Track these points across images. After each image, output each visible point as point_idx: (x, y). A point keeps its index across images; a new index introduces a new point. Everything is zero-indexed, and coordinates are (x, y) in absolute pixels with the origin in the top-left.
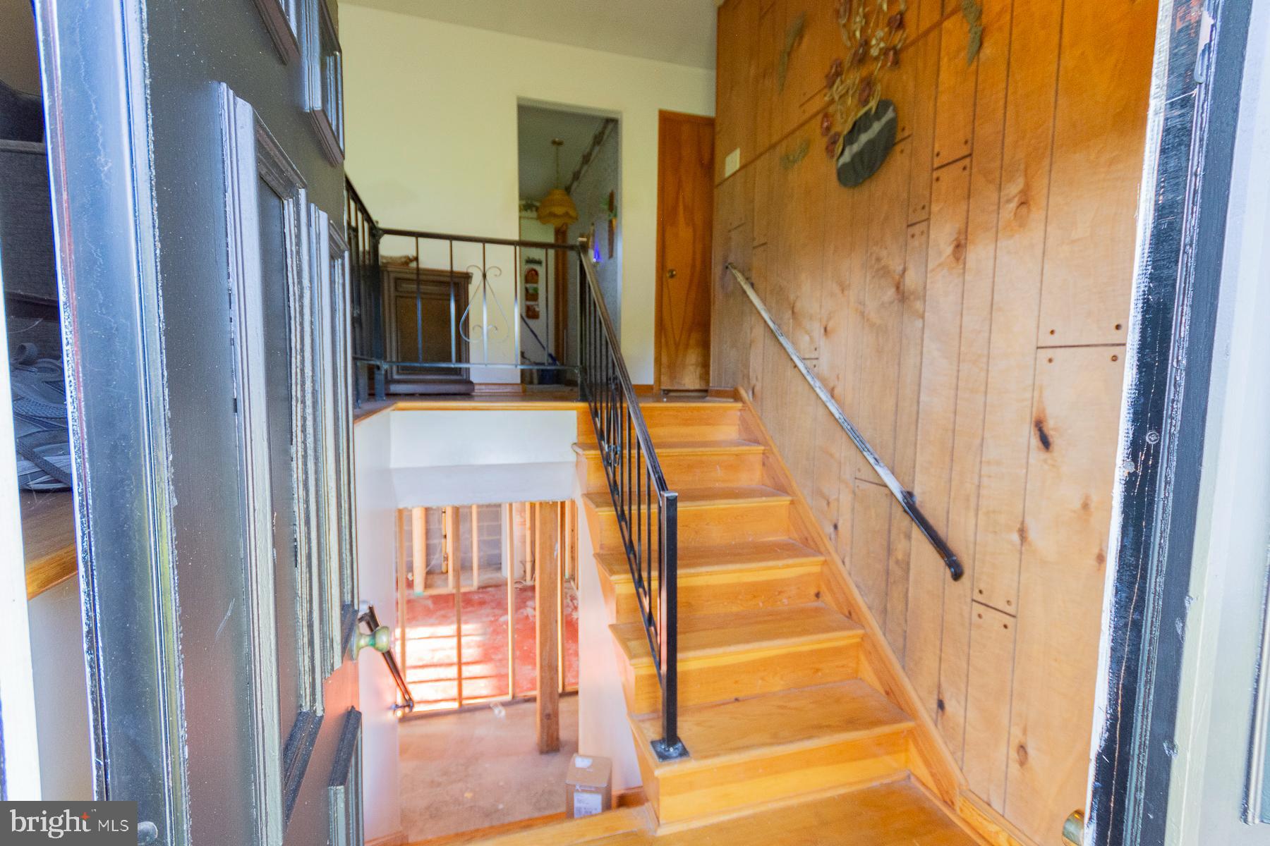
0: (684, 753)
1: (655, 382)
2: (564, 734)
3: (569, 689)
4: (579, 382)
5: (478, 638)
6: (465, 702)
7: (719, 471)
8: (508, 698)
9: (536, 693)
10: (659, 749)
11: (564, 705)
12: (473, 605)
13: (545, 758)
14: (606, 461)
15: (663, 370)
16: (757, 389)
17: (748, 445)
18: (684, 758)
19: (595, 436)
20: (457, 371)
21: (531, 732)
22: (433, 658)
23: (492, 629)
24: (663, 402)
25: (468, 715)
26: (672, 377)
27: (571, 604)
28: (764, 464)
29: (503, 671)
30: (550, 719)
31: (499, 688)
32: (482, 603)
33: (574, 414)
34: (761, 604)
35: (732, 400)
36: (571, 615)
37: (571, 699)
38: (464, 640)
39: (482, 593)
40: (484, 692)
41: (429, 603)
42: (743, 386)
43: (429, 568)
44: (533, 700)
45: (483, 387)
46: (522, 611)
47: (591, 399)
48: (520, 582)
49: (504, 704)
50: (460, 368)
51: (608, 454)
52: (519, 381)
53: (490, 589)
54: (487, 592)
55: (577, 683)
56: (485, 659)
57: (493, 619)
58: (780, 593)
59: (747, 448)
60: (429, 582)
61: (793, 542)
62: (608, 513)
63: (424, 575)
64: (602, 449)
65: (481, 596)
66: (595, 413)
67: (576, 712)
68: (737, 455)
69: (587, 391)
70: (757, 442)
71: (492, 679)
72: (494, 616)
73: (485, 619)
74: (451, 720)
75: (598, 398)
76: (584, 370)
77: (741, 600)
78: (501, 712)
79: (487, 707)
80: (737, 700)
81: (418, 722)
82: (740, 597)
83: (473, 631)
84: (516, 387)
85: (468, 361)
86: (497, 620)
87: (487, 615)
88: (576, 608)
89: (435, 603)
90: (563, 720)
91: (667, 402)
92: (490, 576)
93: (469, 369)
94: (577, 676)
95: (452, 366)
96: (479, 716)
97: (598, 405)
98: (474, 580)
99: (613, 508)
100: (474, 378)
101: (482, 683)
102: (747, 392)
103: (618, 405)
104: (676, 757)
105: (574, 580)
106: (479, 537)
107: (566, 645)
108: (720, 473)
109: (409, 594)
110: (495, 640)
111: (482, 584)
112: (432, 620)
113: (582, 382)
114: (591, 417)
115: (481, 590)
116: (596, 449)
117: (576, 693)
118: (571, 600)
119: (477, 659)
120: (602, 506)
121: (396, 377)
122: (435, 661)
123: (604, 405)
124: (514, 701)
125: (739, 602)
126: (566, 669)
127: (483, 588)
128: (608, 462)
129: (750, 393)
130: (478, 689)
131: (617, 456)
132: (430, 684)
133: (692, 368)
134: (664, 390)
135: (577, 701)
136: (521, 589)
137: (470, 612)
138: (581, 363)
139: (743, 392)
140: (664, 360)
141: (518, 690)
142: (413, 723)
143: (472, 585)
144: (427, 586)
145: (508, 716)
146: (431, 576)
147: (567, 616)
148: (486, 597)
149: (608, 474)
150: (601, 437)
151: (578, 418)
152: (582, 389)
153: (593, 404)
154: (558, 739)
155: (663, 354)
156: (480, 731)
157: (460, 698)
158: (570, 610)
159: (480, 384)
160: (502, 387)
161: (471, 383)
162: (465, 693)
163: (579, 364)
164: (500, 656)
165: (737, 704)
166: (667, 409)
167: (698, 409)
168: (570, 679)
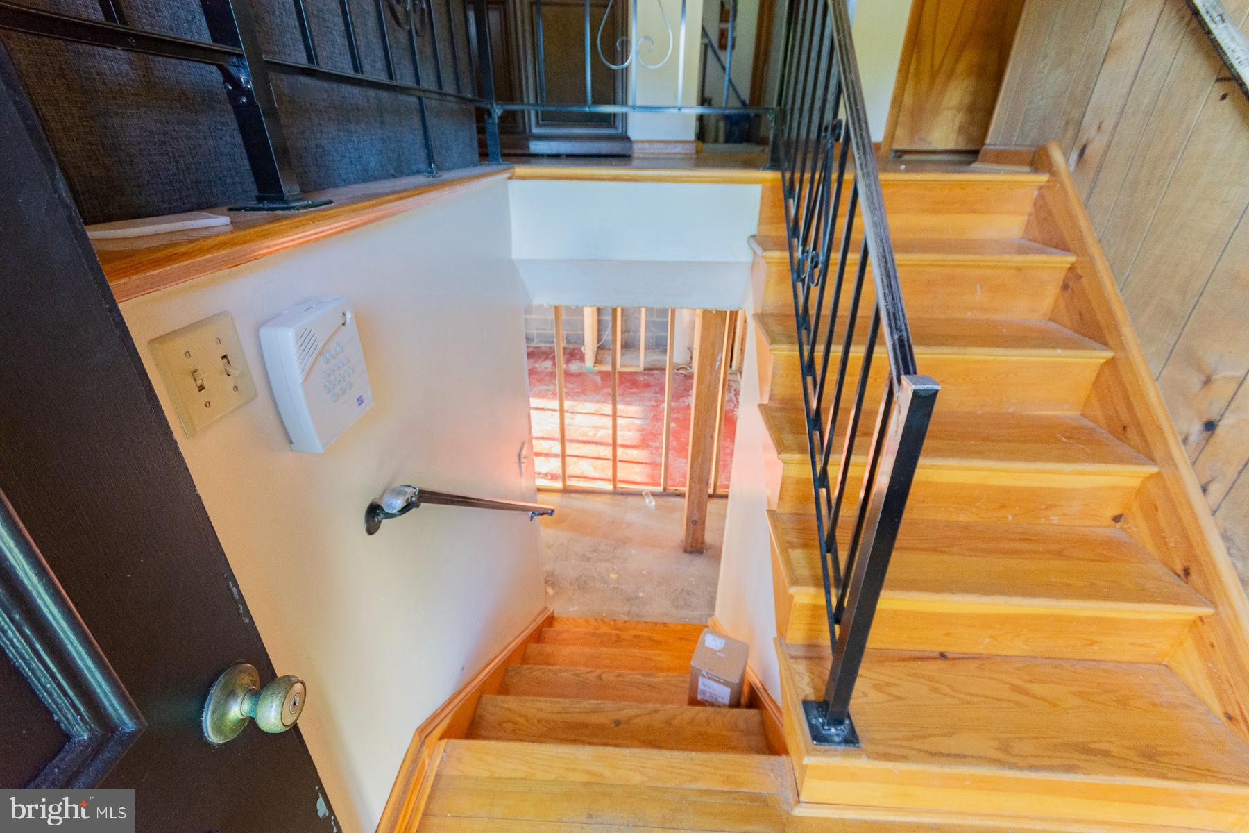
0: (852, 739)
1: (885, 138)
2: (709, 537)
3: (720, 491)
4: (771, 138)
5: (638, 422)
6: (620, 485)
7: (979, 293)
8: (660, 489)
9: (686, 489)
10: (814, 722)
11: (712, 506)
12: (637, 387)
13: (688, 557)
14: (797, 271)
15: (902, 118)
16: (1094, 150)
17: (1043, 252)
18: (851, 748)
19: (784, 225)
20: (609, 120)
21: (677, 530)
22: (595, 435)
23: (652, 414)
24: (900, 171)
25: (621, 498)
26: (914, 130)
27: (734, 399)
28: (1065, 287)
29: (657, 461)
30: (696, 524)
31: (652, 477)
32: (647, 385)
33: (757, 190)
34: (1010, 518)
35: (1028, 169)
36: (733, 411)
37: (722, 501)
38: (620, 421)
39: (648, 375)
40: (639, 479)
41: (598, 378)
42: (1060, 143)
43: (600, 343)
44: (681, 495)
45: (647, 145)
46: (684, 399)
47: (786, 165)
48: (686, 368)
49: (654, 495)
50: (615, 115)
51: (801, 263)
52: (691, 136)
53: (655, 372)
54: (653, 375)
55: (727, 487)
56: (643, 444)
57: (654, 404)
58: (1049, 507)
59: (1044, 258)
60: (599, 356)
61: (1091, 424)
62: (788, 353)
63: (596, 350)
64: (791, 249)
65: (646, 378)
66: (789, 191)
67: (723, 517)
68: (1019, 269)
69: (782, 154)
70: (1063, 247)
71: (647, 466)
72: (656, 401)
73: (647, 403)
74: (606, 499)
75: (798, 165)
76: (782, 116)
77: (977, 507)
78: (651, 502)
79: (638, 494)
80: (943, 656)
81: (578, 496)
82: (978, 504)
83: (632, 415)
84: (687, 146)
85: (624, 103)
86: (657, 406)
87: (650, 400)
88: (737, 405)
89: (603, 379)
90: (710, 523)
91: (907, 171)
92: (655, 358)
93: (626, 114)
94: (728, 479)
95: (587, 110)
96: (631, 500)
97: (797, 176)
98: (641, 360)
99: (797, 347)
100: (633, 133)
101: (637, 468)
102: (1066, 155)
103: (834, 176)
104: (839, 743)
105: (741, 373)
106: (646, 316)
107: (722, 442)
108: (979, 296)
109: (581, 367)
110: (655, 426)
111: (648, 366)
112: (599, 397)
113: (776, 137)
114: (782, 196)
115: (646, 372)
116: (782, 250)
117: (726, 497)
118: (735, 395)
119: (636, 443)
120: (781, 343)
121: (535, 130)
122: (597, 439)
123: (807, 176)
124: (665, 493)
125: (974, 510)
126: (720, 470)
127: (649, 369)
128: (799, 276)
129: (1074, 156)
130: (633, 474)
131: (817, 271)
132: (590, 460)
133: (949, 114)
134: (896, 151)
135: (726, 504)
136: (685, 375)
137: (634, 393)
138: (779, 103)
139: (1057, 155)
140: (908, 100)
141: (670, 482)
142: (573, 495)
143: (639, 366)
144: (597, 361)
145: (657, 507)
146: (603, 351)
147: (727, 412)
148: (652, 380)
149: (796, 296)
150: (794, 232)
151: (762, 198)
152: (775, 148)
153: (788, 175)
154: (702, 543)
155: (906, 93)
156: (631, 517)
157: (614, 480)
158: (733, 405)
159: (644, 142)
160: (672, 146)
161: (627, 139)
162: (620, 476)
163: (775, 104)
164: (654, 444)
165: (941, 664)
166: (908, 184)
167: (962, 185)
168: (722, 481)
